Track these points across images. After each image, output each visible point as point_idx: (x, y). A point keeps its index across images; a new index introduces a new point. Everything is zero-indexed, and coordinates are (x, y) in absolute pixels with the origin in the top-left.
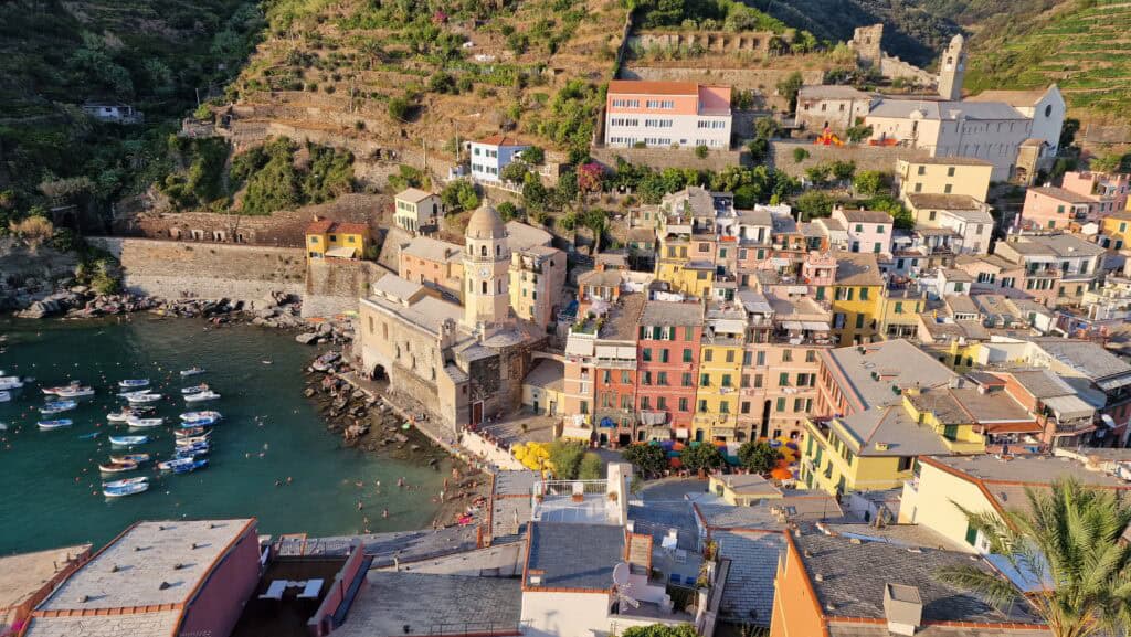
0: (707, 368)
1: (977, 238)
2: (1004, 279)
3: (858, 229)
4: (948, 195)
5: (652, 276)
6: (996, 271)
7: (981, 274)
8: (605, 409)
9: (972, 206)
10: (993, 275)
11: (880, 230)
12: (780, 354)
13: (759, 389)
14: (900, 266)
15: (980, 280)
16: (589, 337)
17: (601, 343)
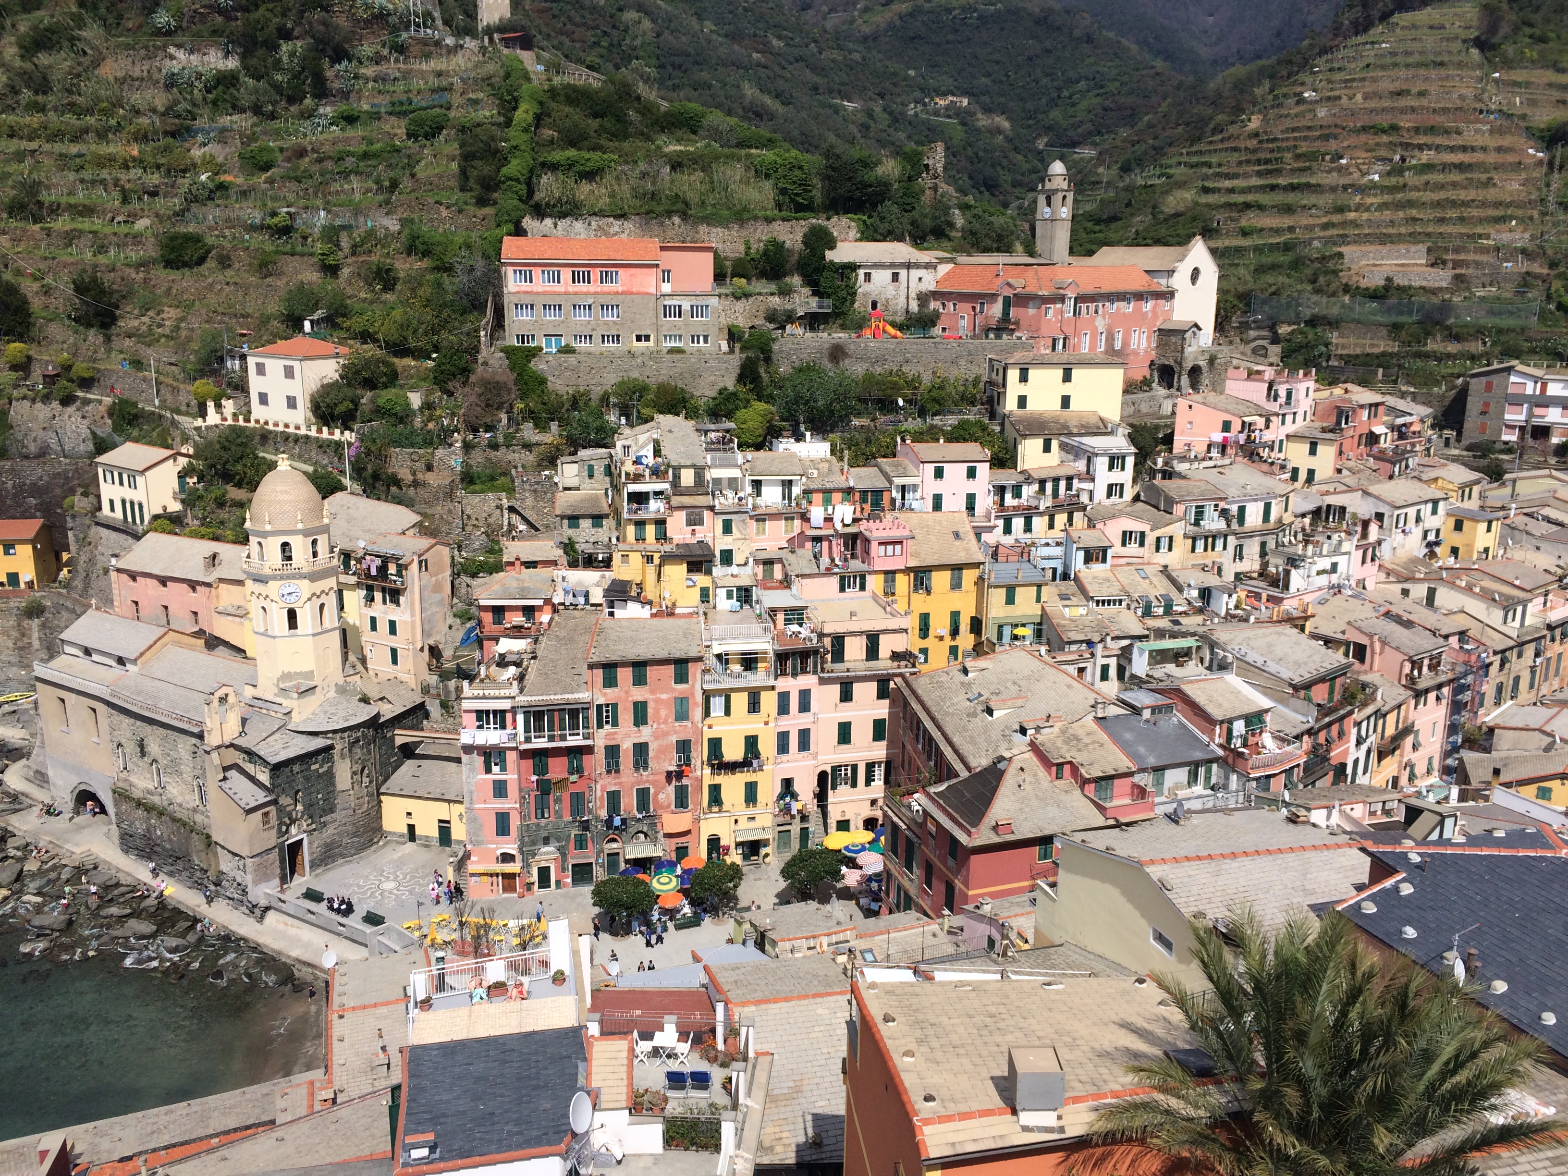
0: (717, 728)
1: (1114, 478)
2: (1158, 540)
3: (939, 474)
4: (1066, 413)
5: (610, 575)
6: (1145, 527)
7: (1124, 533)
8: (543, 822)
9: (1102, 429)
10: (1143, 534)
11: (971, 473)
12: (835, 690)
13: (805, 753)
14: (1007, 530)
15: (1124, 544)
16: (502, 694)
17: (526, 704)
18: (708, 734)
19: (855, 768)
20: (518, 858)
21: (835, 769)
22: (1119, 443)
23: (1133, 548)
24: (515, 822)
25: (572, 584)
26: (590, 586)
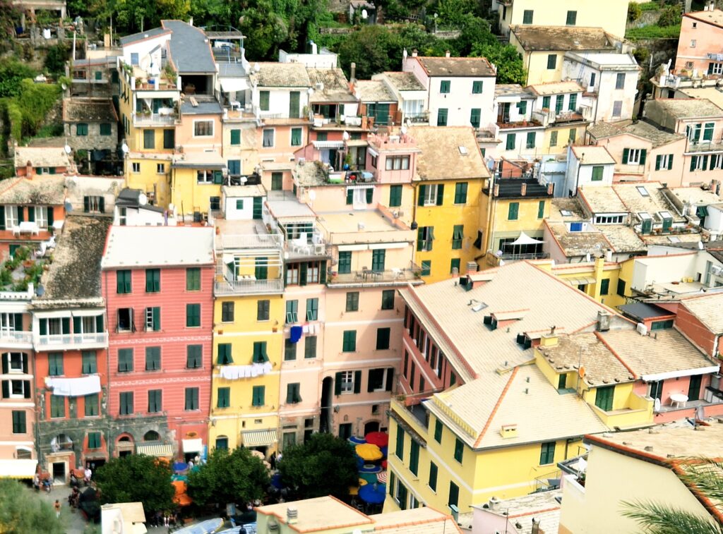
0: (227, 334)
1: (618, 95)
2: (659, 158)
3: (445, 87)
4: (571, 28)
5: (120, 183)
6: (646, 145)
7: (626, 151)
8: (58, 420)
9: (606, 44)
10: (644, 152)
11: (477, 88)
12: (342, 299)
13: (311, 360)
14: (510, 145)
15: (625, 161)
16: (18, 297)
17: (42, 307)
18: (219, 339)
19: (358, 374)
20: (34, 454)
21: (340, 376)
22: (624, 60)
23: (633, 166)
24: (30, 421)
25: (83, 190)
26: (102, 193)
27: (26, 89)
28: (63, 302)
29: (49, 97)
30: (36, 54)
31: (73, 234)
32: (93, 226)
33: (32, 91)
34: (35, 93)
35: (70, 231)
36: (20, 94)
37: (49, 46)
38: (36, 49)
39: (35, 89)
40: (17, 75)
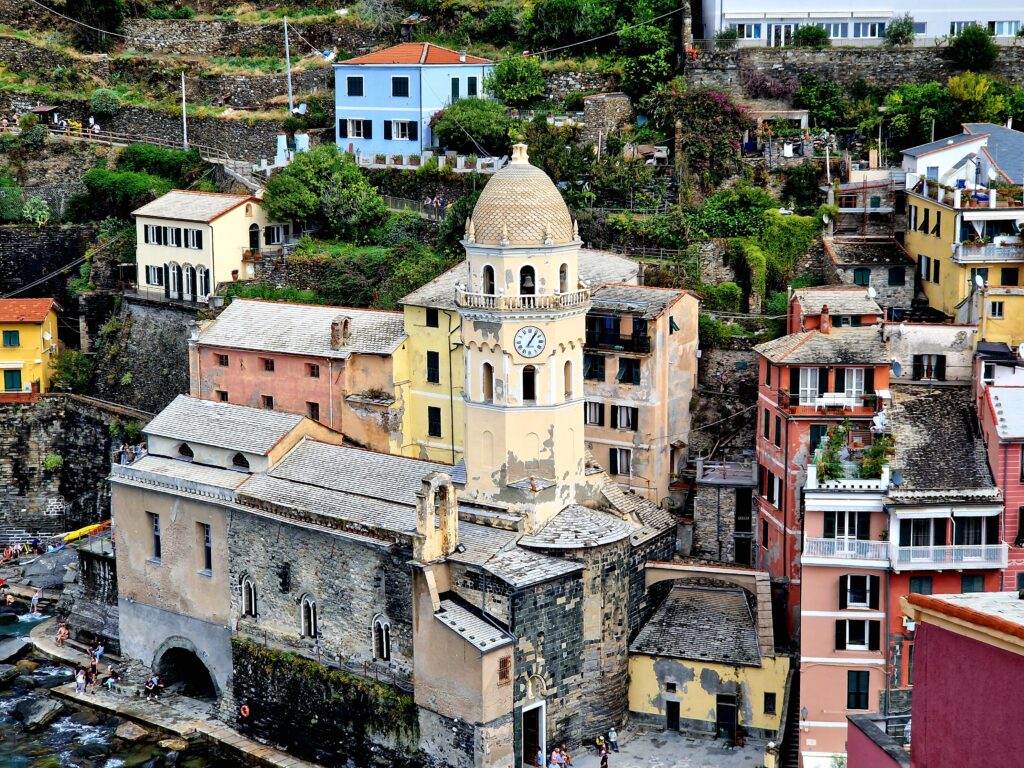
16: (865, 487)
17: (906, 501)
25: (912, 346)
26: (943, 350)
27: (770, 224)
28: (938, 494)
29: (803, 235)
30: (771, 179)
31: (909, 408)
32: (936, 397)
33: (779, 226)
34: (784, 229)
35: (902, 404)
36: (761, 232)
37: (790, 168)
38: (771, 173)
39: (784, 223)
40: (757, 206)
